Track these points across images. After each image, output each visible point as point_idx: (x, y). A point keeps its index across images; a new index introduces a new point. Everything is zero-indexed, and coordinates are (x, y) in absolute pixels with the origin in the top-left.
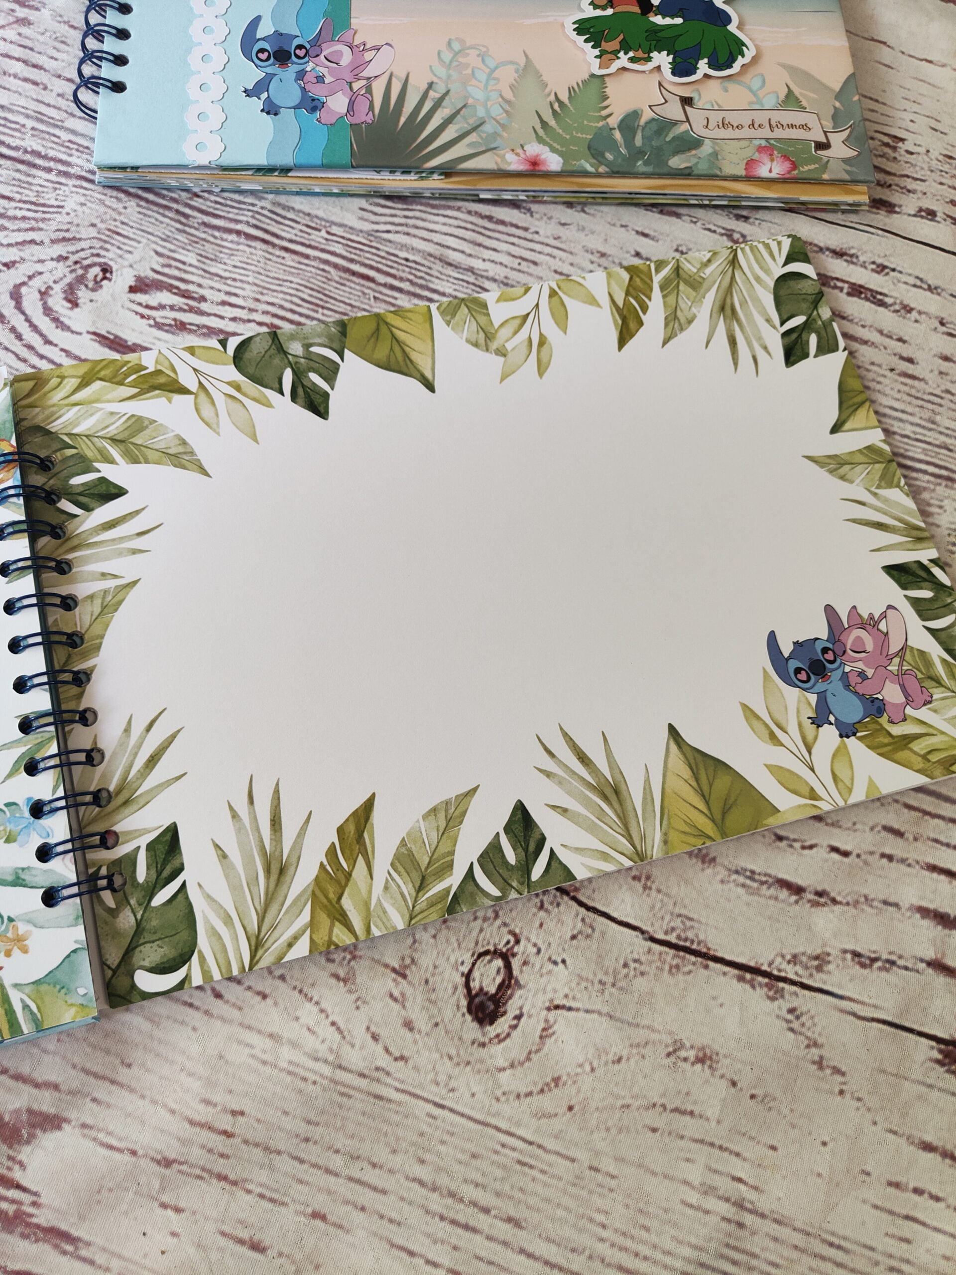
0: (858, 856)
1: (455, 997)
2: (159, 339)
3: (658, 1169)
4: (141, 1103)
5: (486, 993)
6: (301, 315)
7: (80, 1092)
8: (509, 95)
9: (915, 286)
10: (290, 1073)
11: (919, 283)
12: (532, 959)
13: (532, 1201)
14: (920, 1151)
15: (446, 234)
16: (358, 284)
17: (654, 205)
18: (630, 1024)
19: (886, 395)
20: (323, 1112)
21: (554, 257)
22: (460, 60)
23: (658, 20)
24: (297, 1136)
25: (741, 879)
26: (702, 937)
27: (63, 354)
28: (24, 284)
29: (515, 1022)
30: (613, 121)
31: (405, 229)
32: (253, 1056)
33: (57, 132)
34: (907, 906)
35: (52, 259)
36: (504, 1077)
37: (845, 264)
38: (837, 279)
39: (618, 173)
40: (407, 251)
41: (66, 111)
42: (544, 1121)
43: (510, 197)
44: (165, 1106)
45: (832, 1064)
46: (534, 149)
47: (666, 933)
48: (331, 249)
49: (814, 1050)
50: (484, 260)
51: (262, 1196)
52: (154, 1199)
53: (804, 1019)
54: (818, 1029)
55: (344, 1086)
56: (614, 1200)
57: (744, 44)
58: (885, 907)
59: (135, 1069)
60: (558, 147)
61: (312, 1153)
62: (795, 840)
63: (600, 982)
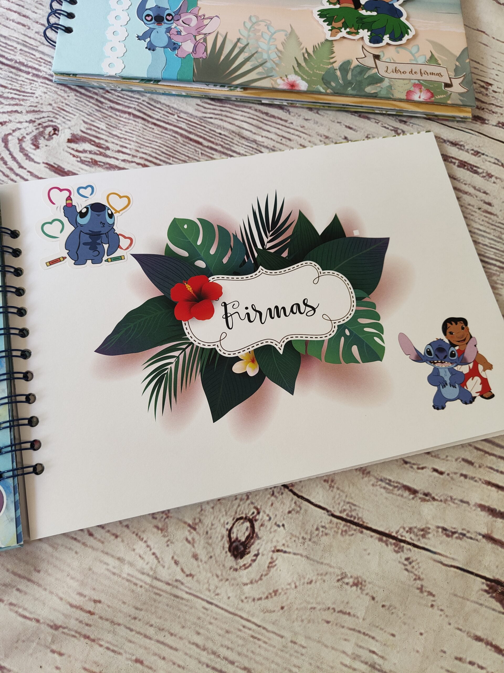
0: (448, 474)
1: (222, 542)
2: (82, 169)
3: (329, 644)
4: (44, 593)
5: (240, 541)
6: (161, 160)
7: (10, 584)
8: (281, 48)
9: (494, 163)
10: (128, 580)
11: (496, 162)
12: (266, 523)
13: (258, 658)
14: (474, 641)
15: (242, 121)
16: (193, 146)
17: (356, 112)
18: (318, 562)
19: (476, 222)
20: (144, 604)
21: (301, 137)
22: (256, 27)
23: (364, 12)
24: (130, 616)
25: (383, 484)
26: (360, 515)
27: (29, 174)
28: (10, 134)
29: (254, 558)
30: (336, 66)
31: (221, 117)
32: (108, 570)
33: (34, 52)
34: (473, 503)
35: (26, 122)
36: (246, 588)
37: (457, 150)
38: (453, 158)
39: (337, 93)
40: (221, 129)
41: (40, 42)
42: (267, 614)
43: (278, 103)
44: (57, 595)
45: (428, 590)
46: (292, 78)
47: (341, 512)
48: (180, 125)
49: (418, 582)
50: (262, 137)
51: (108, 648)
52: (47, 647)
53: (414, 564)
54: (421, 570)
55: (158, 589)
56: (304, 660)
57: (409, 28)
58: (461, 504)
59: (42, 573)
60: (306, 78)
61: (137, 626)
62: (414, 464)
63: (303, 538)
